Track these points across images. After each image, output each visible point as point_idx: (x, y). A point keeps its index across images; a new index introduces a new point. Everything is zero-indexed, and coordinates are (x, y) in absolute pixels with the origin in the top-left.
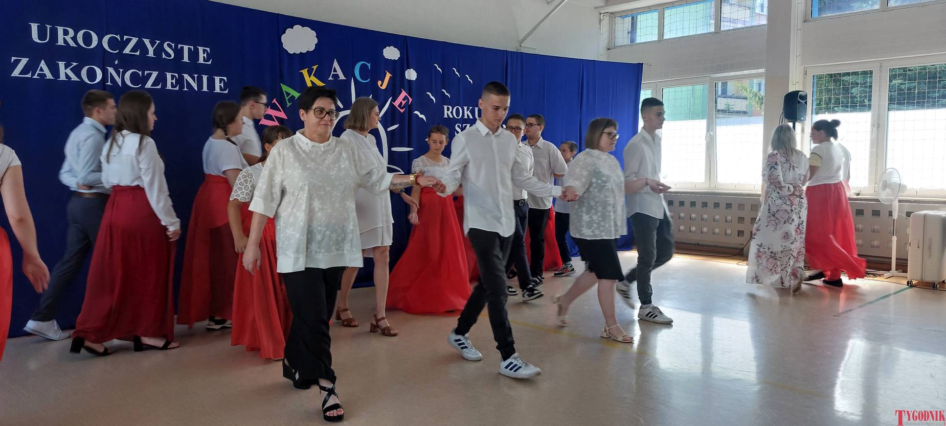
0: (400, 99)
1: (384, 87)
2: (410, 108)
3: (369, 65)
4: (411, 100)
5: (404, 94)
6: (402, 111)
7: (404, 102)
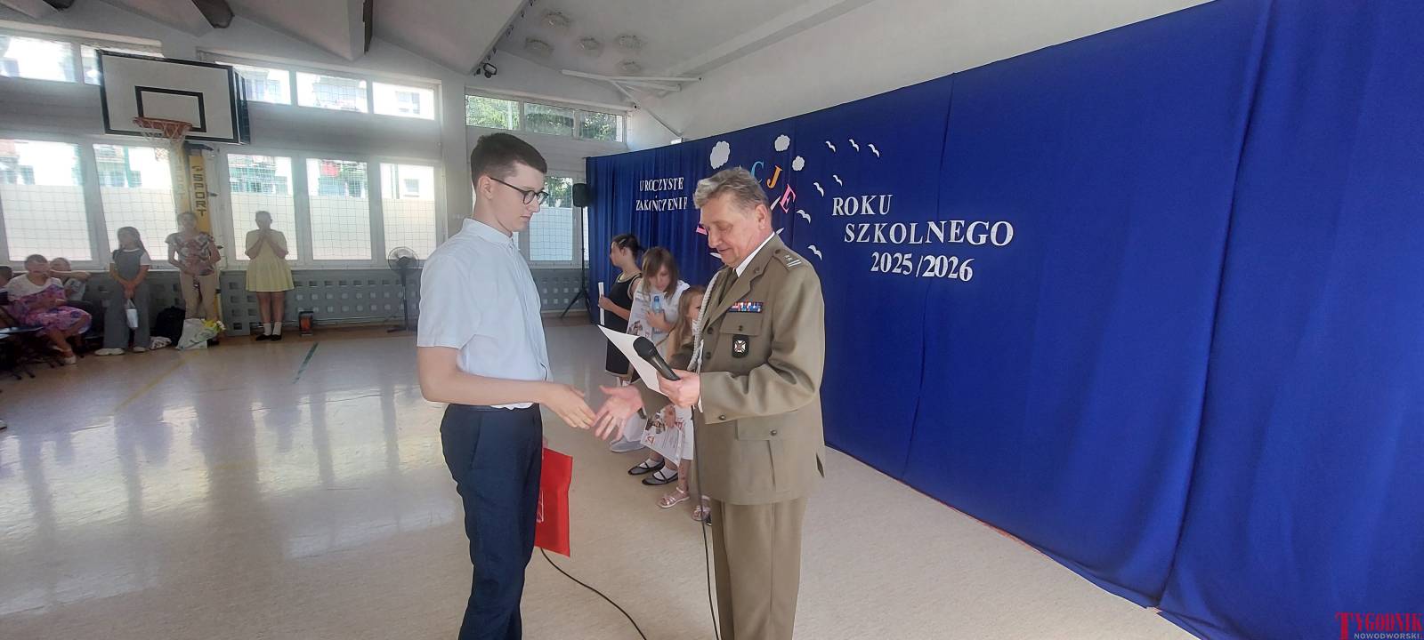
0: (786, 198)
1: (772, 186)
2: (793, 206)
3: (762, 164)
4: (794, 195)
5: (789, 189)
6: (786, 211)
7: (788, 200)
